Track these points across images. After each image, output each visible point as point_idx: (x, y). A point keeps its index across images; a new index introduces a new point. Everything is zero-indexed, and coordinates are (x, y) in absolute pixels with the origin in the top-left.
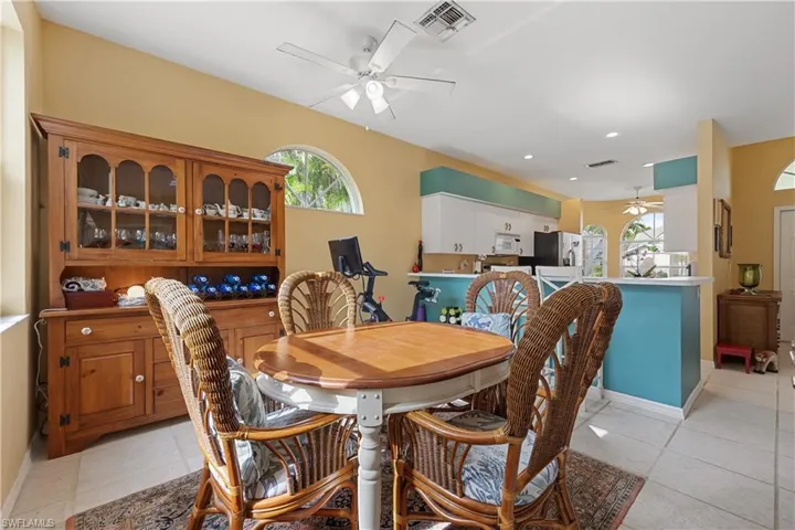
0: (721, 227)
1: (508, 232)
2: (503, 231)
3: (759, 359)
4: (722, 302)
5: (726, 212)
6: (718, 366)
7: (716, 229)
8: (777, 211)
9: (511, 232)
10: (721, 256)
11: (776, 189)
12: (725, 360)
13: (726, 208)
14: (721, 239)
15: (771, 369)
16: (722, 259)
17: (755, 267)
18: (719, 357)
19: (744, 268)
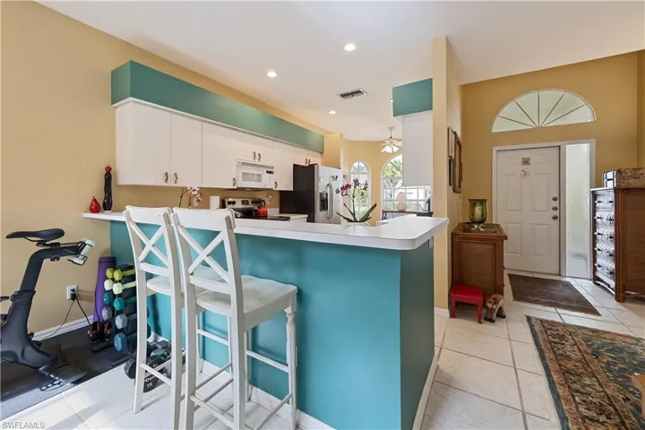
0: (454, 160)
1: (257, 162)
2: (251, 160)
3: (490, 305)
4: (456, 239)
5: (458, 147)
6: (453, 315)
7: (450, 161)
8: (495, 149)
9: (261, 163)
10: (454, 191)
11: (493, 131)
12: (459, 308)
13: (458, 142)
14: (454, 172)
15: (501, 315)
16: (455, 194)
17: (482, 202)
18: (453, 304)
19: (473, 203)
